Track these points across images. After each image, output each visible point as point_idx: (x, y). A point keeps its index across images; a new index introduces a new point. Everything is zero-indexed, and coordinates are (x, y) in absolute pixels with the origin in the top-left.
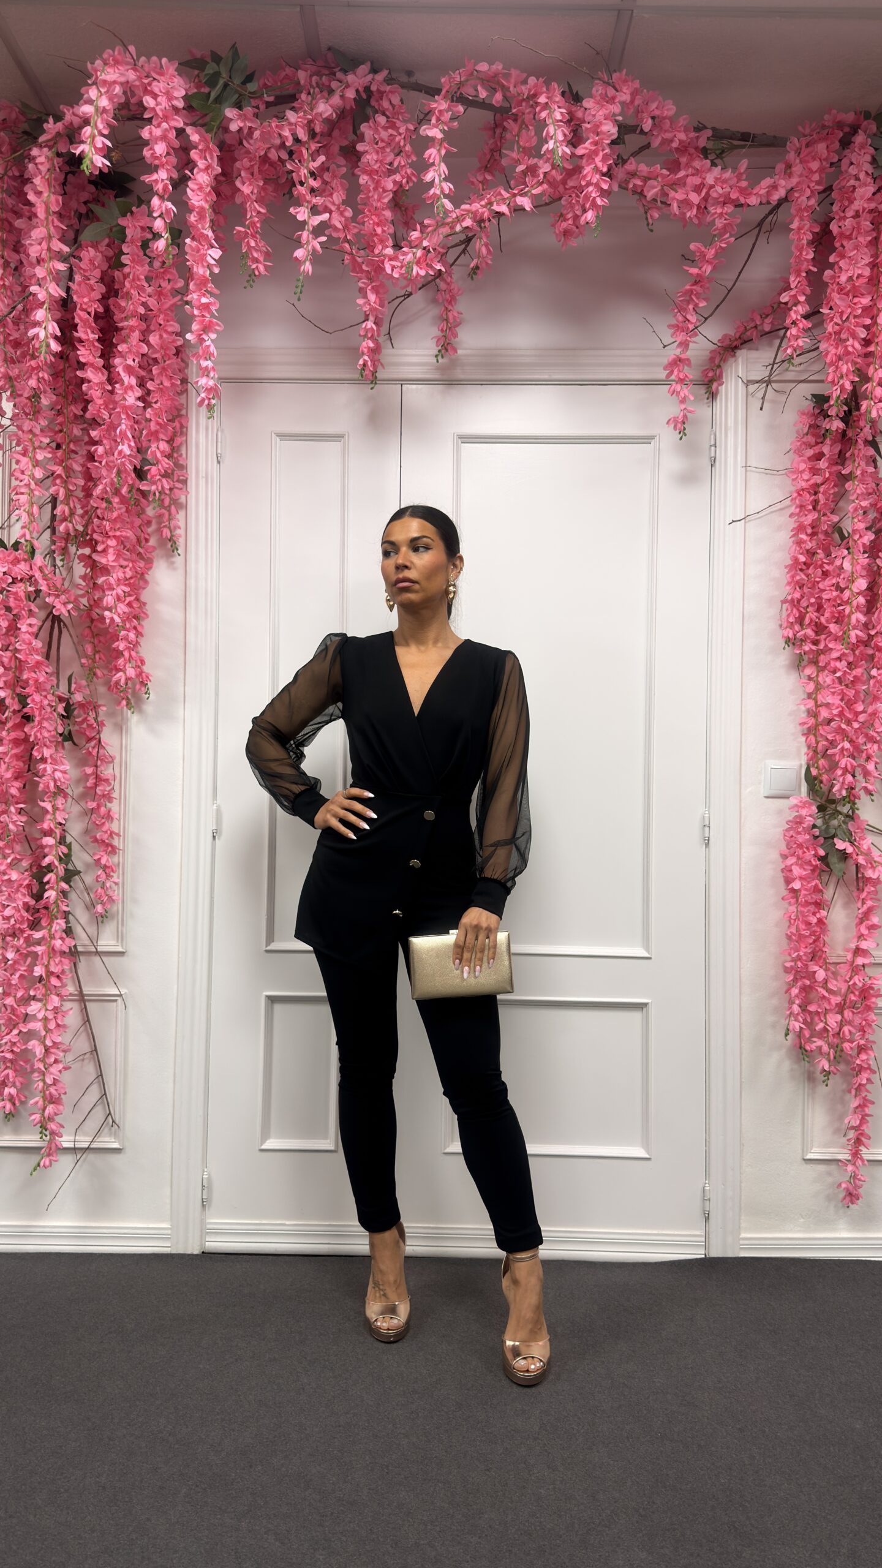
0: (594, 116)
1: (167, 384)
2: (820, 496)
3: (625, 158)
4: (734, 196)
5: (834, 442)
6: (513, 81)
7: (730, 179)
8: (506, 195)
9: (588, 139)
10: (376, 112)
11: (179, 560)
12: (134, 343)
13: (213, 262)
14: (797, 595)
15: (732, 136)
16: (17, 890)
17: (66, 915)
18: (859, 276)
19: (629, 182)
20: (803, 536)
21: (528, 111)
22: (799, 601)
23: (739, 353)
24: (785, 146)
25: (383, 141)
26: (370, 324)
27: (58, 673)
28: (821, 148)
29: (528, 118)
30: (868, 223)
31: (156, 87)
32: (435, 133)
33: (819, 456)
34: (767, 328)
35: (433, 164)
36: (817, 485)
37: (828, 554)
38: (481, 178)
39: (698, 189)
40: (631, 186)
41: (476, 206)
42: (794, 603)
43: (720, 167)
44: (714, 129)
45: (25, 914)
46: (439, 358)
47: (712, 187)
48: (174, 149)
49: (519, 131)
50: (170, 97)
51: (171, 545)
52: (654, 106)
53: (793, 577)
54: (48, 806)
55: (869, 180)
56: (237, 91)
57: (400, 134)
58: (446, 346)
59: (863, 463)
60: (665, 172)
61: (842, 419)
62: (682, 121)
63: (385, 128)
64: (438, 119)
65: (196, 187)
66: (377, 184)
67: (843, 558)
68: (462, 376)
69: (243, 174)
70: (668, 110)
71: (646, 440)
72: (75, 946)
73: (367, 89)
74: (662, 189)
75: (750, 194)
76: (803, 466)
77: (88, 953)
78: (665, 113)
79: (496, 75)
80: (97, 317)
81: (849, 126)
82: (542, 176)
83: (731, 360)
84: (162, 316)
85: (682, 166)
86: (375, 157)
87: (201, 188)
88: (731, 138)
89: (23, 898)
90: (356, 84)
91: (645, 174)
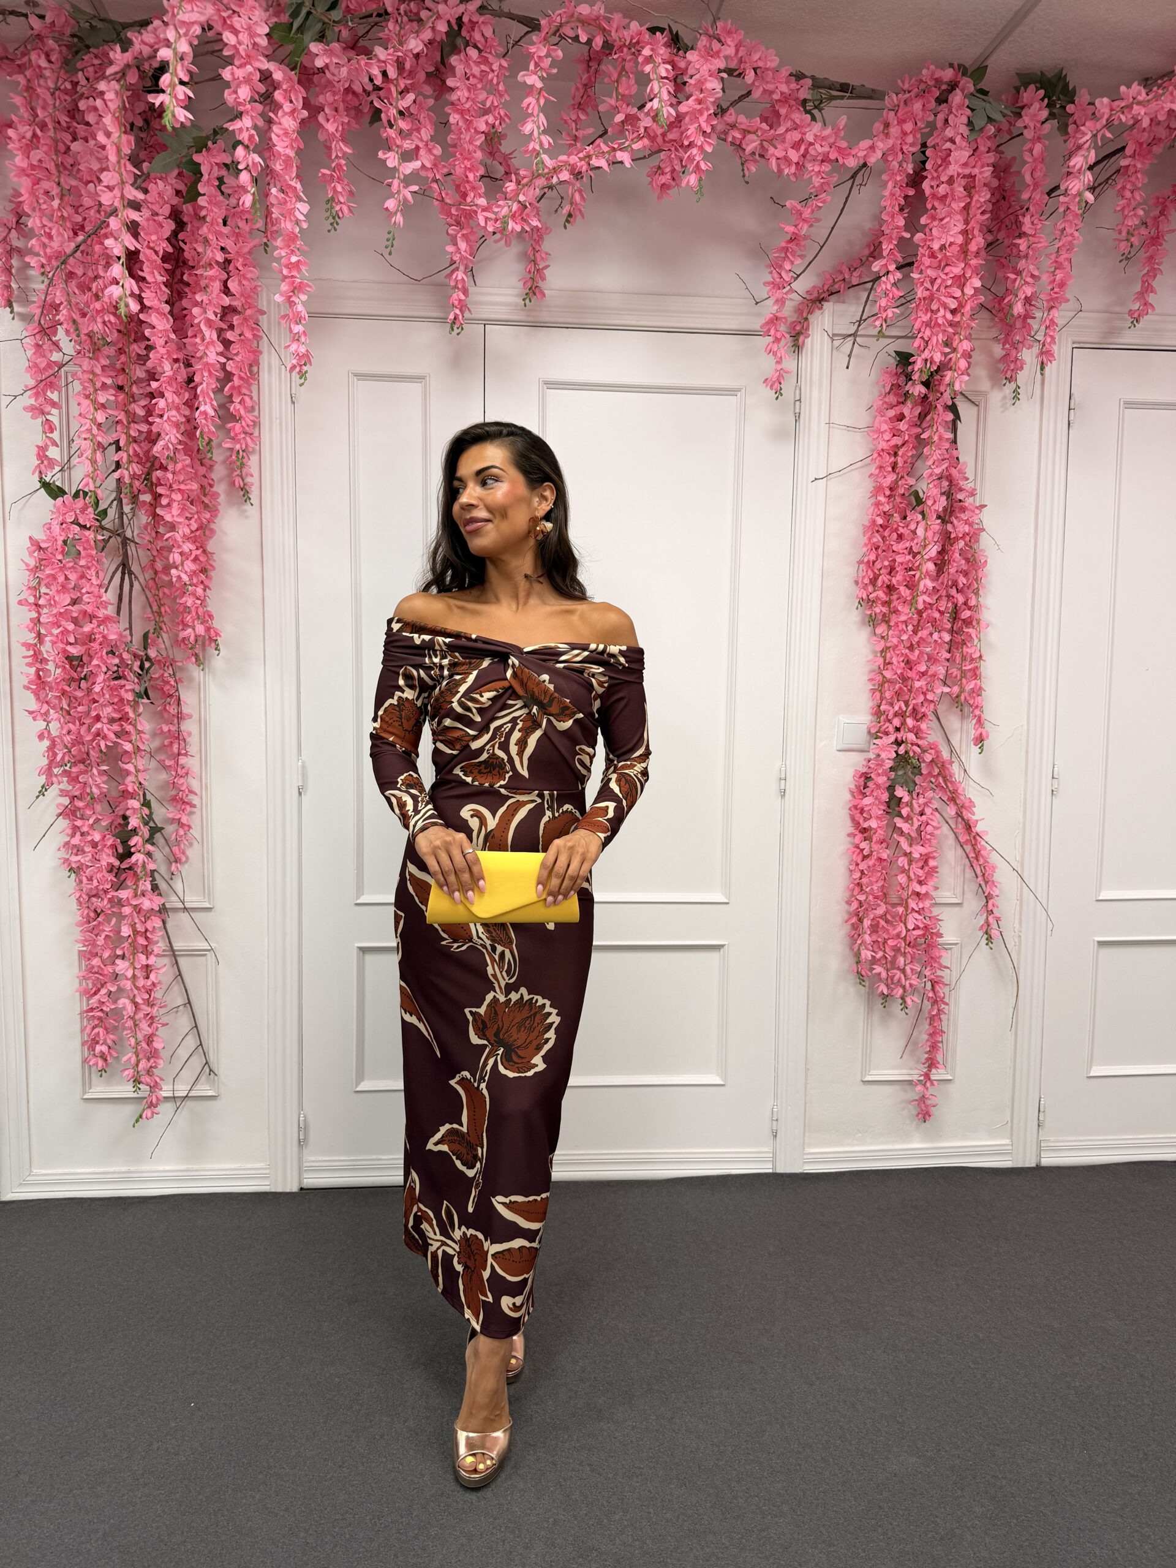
0: (698, 70)
1: (248, 335)
2: (900, 461)
3: (724, 107)
4: (832, 156)
5: (915, 404)
6: (615, 26)
7: (829, 136)
8: (605, 148)
9: (691, 96)
10: (467, 44)
11: (252, 511)
12: (214, 295)
13: (301, 217)
14: (872, 557)
15: (830, 87)
16: (102, 850)
17: (152, 876)
18: (951, 244)
19: (726, 133)
20: (882, 499)
21: (629, 58)
22: (874, 562)
23: (825, 304)
24: (883, 99)
25: (474, 76)
26: (460, 275)
27: (131, 628)
28: (917, 106)
29: (628, 65)
30: (962, 189)
31: (237, 22)
32: (533, 80)
33: (901, 417)
34: (855, 281)
35: (532, 115)
36: (897, 447)
37: (905, 518)
38: (574, 117)
39: (796, 146)
40: (730, 139)
41: (573, 159)
42: (870, 564)
43: (820, 124)
44: (813, 78)
45: (110, 877)
46: (527, 301)
47: (811, 144)
48: (258, 93)
49: (620, 75)
50: (252, 35)
51: (242, 492)
52: (756, 57)
53: (870, 539)
54: (130, 767)
55: (964, 144)
56: (320, 20)
57: (493, 71)
58: (533, 290)
59: (941, 430)
60: (764, 126)
61: (923, 383)
62: (785, 72)
63: (478, 64)
64: (537, 65)
65: (281, 132)
66: (469, 123)
67: (918, 523)
68: (548, 319)
69: (327, 110)
70: (771, 61)
71: (732, 392)
72: (164, 904)
73: (460, 19)
74: (762, 146)
75: (849, 154)
76: (884, 427)
77: (175, 910)
78: (769, 64)
79: (598, 18)
80: (166, 258)
81: (946, 83)
82: (642, 130)
83: (817, 313)
84: (241, 260)
85: (782, 118)
86: (466, 94)
87: (286, 134)
88: (830, 89)
89: (108, 858)
90: (448, 17)
91: (743, 127)
